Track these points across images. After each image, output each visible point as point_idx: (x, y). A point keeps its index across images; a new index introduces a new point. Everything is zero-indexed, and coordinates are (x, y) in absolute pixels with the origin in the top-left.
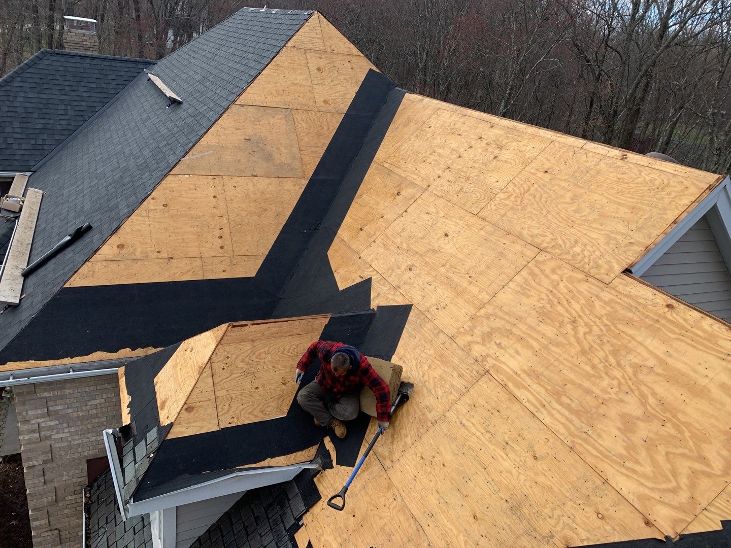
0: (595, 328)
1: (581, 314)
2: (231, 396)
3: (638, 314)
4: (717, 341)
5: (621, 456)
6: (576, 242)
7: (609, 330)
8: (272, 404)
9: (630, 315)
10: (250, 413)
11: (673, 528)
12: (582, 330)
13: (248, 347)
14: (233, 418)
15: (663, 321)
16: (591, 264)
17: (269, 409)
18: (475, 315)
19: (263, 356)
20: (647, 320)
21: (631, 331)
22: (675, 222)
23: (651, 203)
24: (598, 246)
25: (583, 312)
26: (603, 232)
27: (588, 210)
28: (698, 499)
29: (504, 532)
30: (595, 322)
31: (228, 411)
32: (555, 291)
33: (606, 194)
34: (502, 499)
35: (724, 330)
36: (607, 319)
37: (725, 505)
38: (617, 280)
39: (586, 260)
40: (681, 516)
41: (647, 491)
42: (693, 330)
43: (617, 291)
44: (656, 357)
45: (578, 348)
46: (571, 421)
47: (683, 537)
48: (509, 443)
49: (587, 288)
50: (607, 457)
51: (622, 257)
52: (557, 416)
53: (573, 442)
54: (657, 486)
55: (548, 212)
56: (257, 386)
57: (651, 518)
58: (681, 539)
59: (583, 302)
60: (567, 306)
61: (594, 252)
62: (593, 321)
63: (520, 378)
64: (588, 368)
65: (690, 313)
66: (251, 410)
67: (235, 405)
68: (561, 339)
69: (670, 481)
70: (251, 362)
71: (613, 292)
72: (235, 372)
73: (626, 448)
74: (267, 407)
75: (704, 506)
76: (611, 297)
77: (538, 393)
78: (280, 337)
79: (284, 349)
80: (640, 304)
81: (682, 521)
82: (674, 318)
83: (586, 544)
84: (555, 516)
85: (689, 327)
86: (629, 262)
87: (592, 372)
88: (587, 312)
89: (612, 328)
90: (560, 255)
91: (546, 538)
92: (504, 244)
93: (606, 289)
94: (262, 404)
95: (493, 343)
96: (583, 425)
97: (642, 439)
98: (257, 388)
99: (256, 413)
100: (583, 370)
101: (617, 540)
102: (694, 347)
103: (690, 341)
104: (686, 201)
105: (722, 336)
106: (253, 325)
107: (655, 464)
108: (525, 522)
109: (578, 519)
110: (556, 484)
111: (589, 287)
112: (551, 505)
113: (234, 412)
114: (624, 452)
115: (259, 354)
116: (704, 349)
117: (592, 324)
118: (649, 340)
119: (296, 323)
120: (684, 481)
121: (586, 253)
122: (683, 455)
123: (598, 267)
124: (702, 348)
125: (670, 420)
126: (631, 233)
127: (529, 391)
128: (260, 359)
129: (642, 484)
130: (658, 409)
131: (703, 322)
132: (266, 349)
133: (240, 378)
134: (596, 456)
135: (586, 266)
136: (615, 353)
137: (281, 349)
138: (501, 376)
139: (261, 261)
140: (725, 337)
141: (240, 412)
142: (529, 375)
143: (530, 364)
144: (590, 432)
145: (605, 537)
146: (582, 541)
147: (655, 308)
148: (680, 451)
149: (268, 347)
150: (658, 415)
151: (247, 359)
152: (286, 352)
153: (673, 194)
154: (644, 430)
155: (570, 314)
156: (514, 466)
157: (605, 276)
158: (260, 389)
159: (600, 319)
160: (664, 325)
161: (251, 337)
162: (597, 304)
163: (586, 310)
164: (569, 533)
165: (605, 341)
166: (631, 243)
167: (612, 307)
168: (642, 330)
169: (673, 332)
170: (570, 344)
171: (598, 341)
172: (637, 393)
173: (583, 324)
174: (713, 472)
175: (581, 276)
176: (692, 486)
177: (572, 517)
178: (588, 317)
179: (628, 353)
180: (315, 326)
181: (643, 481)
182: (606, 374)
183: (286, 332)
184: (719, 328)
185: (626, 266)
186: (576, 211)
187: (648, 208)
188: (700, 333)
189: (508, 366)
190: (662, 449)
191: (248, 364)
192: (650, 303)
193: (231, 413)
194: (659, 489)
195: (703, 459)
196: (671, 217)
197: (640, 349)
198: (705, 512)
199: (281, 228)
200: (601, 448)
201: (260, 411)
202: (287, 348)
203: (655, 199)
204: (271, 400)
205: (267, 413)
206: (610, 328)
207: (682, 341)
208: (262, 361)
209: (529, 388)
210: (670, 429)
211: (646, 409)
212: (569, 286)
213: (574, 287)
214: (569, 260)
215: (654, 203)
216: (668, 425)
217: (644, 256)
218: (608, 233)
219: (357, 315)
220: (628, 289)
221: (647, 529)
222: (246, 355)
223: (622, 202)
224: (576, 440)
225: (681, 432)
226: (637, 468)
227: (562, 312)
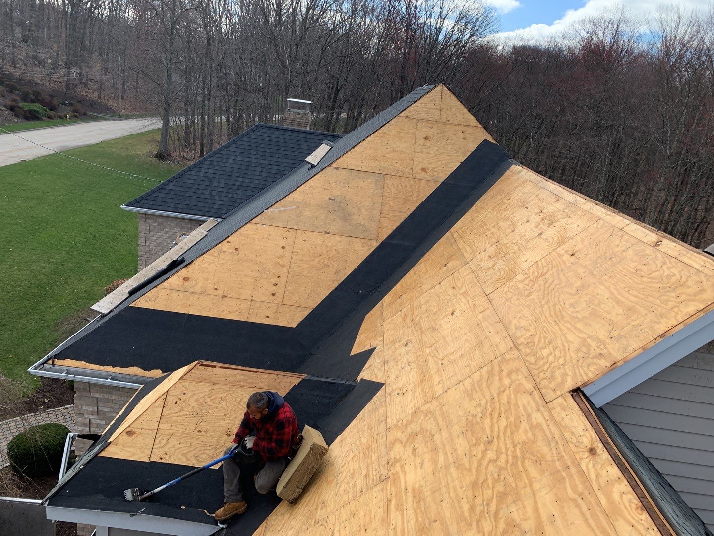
0: (503, 457)
1: (501, 434)
2: (174, 431)
3: (554, 451)
6: (550, 343)
7: (514, 464)
9: (545, 450)
10: (183, 454)
12: (491, 455)
14: (166, 454)
15: (573, 470)
16: (547, 374)
18: (419, 409)
19: (218, 401)
20: (557, 463)
21: (533, 471)
22: (663, 335)
23: (652, 305)
24: (567, 352)
25: (505, 433)
26: (582, 335)
30: (507, 449)
31: (164, 446)
32: (496, 399)
35: (634, 507)
36: (521, 450)
38: (560, 400)
39: (546, 368)
42: (599, 493)
43: (551, 415)
44: (538, 517)
45: (473, 478)
49: (525, 403)
51: (582, 371)
59: (512, 419)
60: (495, 421)
61: (560, 358)
62: (506, 447)
63: (406, 497)
64: (466, 507)
65: (610, 468)
66: (185, 452)
68: (465, 461)
70: (204, 403)
71: (546, 414)
76: (541, 420)
77: (408, 522)
78: (242, 386)
79: (241, 400)
80: (563, 437)
82: (588, 469)
85: (595, 487)
86: (586, 379)
87: (467, 514)
88: (508, 434)
89: (519, 462)
90: (527, 355)
92: (490, 332)
93: (542, 409)
100: (461, 508)
102: (586, 520)
103: (584, 508)
106: (220, 368)
111: (528, 403)
115: (215, 399)
117: (504, 450)
118: (545, 492)
121: (551, 359)
123: (552, 378)
124: (593, 524)
126: (609, 341)
127: (402, 515)
128: (214, 403)
131: (616, 486)
132: (224, 395)
135: (542, 375)
136: (502, 497)
137: (238, 399)
138: (393, 489)
142: (414, 496)
143: (422, 483)
147: (574, 449)
149: (226, 394)
151: (201, 401)
155: (492, 431)
157: (551, 392)
158: (203, 433)
159: (514, 446)
160: (571, 476)
162: (524, 425)
163: (508, 430)
165: (502, 478)
166: (601, 354)
167: (534, 435)
168: (546, 474)
169: (574, 488)
170: (470, 470)
171: (496, 476)
173: (495, 448)
175: (529, 386)
178: (505, 440)
179: (514, 502)
180: (283, 384)
182: (478, 522)
183: (250, 383)
184: (630, 501)
185: (579, 384)
187: (643, 311)
188: (604, 501)
191: (201, 405)
192: (574, 440)
193: (166, 448)
196: (663, 328)
197: (529, 504)
203: (658, 301)
205: (200, 459)
206: (517, 461)
207: (578, 506)
208: (215, 406)
212: (512, 396)
213: (516, 399)
214: (531, 364)
215: (655, 306)
217: (605, 374)
218: (585, 336)
219: (334, 383)
220: (564, 415)
222: (202, 395)
223: (623, 300)
227: (486, 426)
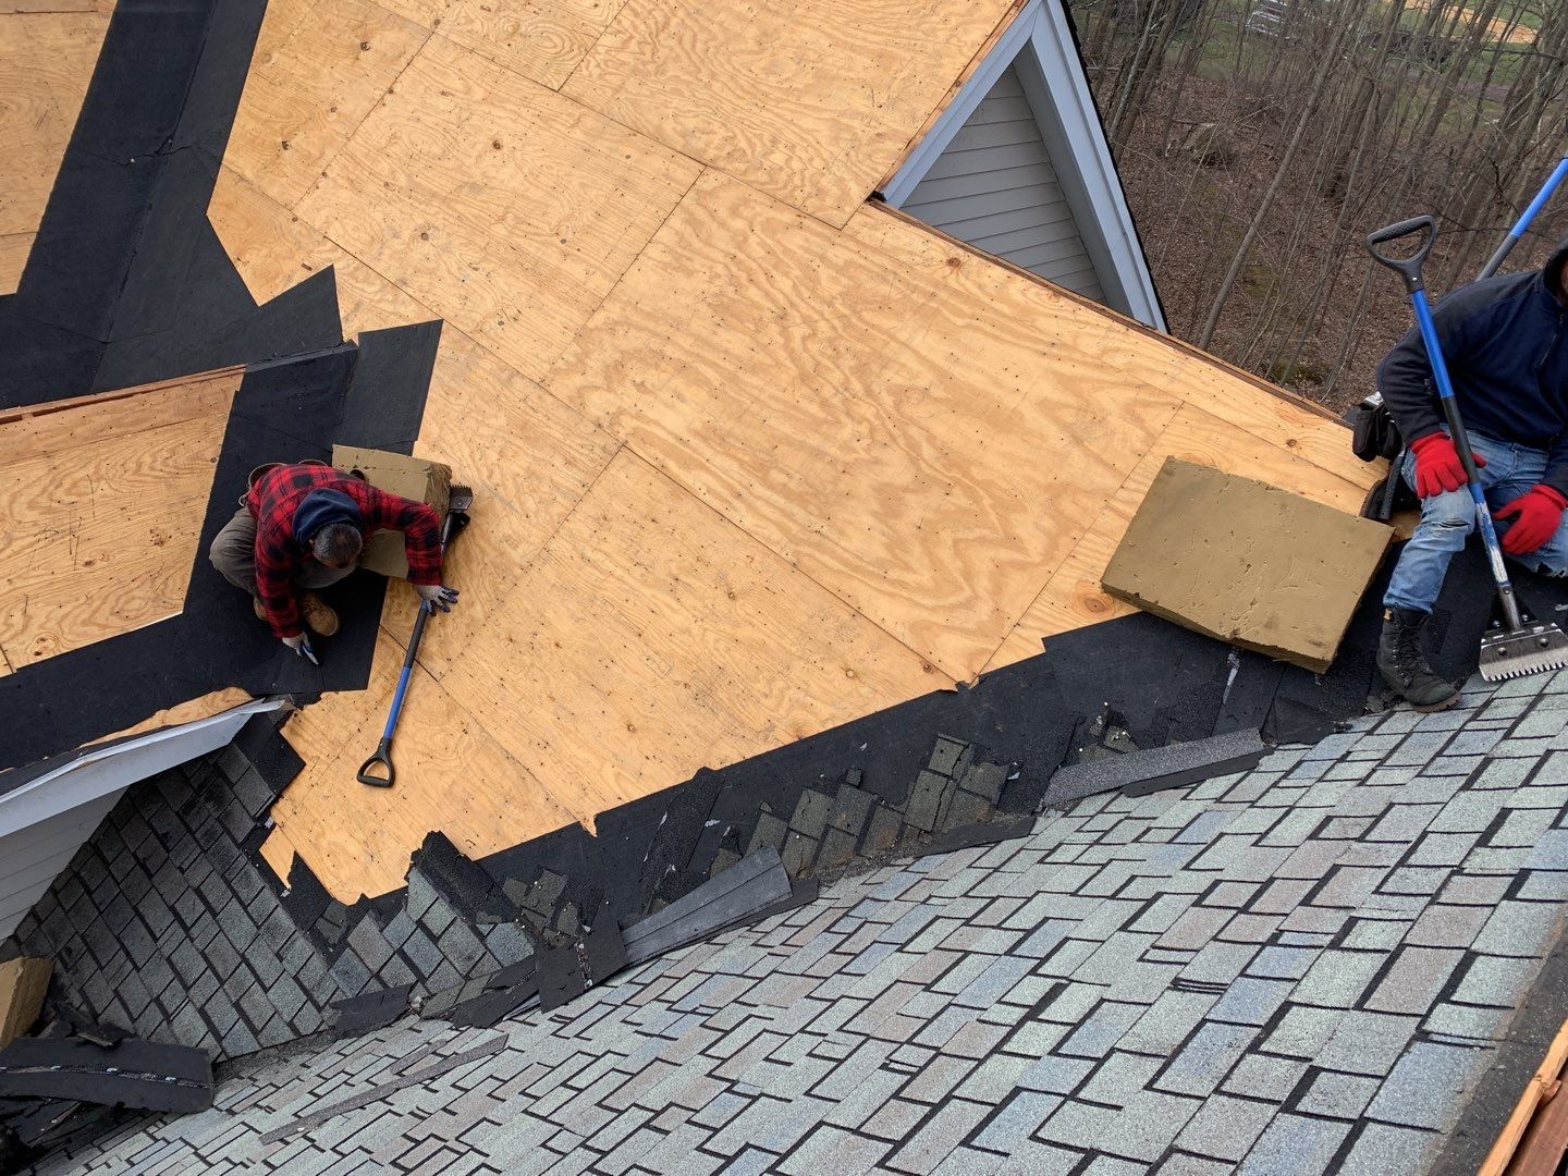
0: (822, 326)
1: (795, 299)
2: (25, 591)
3: (897, 283)
4: (1035, 320)
5: (879, 563)
6: (774, 141)
7: (848, 325)
8: (136, 593)
9: (884, 289)
10: (84, 623)
11: (969, 667)
12: (798, 332)
13: (37, 470)
14: (43, 640)
15: (943, 295)
16: (807, 189)
17: (135, 604)
18: (584, 327)
19: (84, 487)
20: (914, 296)
21: (887, 323)
22: (957, 83)
23: (913, 42)
24: (818, 146)
25: (799, 295)
26: (826, 115)
27: (793, 66)
28: (1007, 610)
29: (687, 741)
30: (821, 314)
31: (25, 627)
32: (741, 256)
33: (825, 27)
34: (677, 683)
35: (1045, 298)
36: (844, 304)
37: (1047, 610)
38: (858, 218)
39: (797, 181)
40: (980, 644)
41: (925, 615)
42: (995, 304)
43: (858, 242)
44: (933, 366)
45: (794, 371)
46: (790, 516)
47: (984, 679)
48: (681, 577)
49: (801, 243)
50: (856, 568)
51: (864, 168)
52: (765, 509)
53: (797, 553)
54: (941, 603)
55: (713, 76)
56: (87, 559)
57: (933, 659)
58: (981, 682)
59: (796, 272)
60: (767, 286)
61: (811, 160)
62: (817, 312)
63: (690, 447)
64: (814, 409)
65: (989, 271)
66: (85, 616)
67: (39, 612)
68: (760, 357)
69: (962, 589)
71: (851, 244)
72: (17, 535)
73: (888, 547)
74: (127, 602)
75: (1014, 620)
76: (848, 255)
77: (726, 472)
78: (119, 436)
79: (139, 465)
80: (901, 264)
81: (982, 652)
82: (962, 285)
83: (829, 726)
84: (775, 692)
85: (987, 300)
86: (879, 177)
87: (822, 415)
88: (806, 294)
89: (854, 320)
90: (745, 173)
91: (762, 735)
92: (628, 157)
93: (838, 240)
94: (112, 599)
95: (628, 383)
96: (812, 518)
97: (914, 525)
98: (88, 564)
99: (102, 621)
100: (805, 413)
101: (880, 708)
102: (996, 338)
103: (988, 328)
104: (977, 34)
105: (1041, 309)
106: (36, 414)
107: (936, 565)
108: (722, 716)
109: (814, 689)
110: (772, 635)
111: (807, 240)
112: (766, 674)
113: (41, 627)
114: (884, 554)
115: (75, 485)
116: (1013, 340)
117: (816, 317)
118: (920, 337)
119: (157, 397)
120: (983, 584)
121: (796, 165)
122: (982, 540)
123: (820, 193)
124: (1009, 338)
125: (958, 482)
126: (879, 113)
127: (708, 470)
128: (79, 495)
129: (918, 605)
130: (937, 466)
131: (1011, 286)
132: (91, 470)
133: (37, 546)
134: (838, 572)
135: (797, 193)
136: (861, 370)
137: (131, 465)
138: (652, 451)
139: (24, 252)
140: (1046, 311)
141: (59, 624)
142: (705, 439)
143: (706, 418)
144: (824, 531)
145: (861, 708)
146: (823, 723)
147: (926, 271)
148: (978, 532)
149: (93, 465)
150: (939, 476)
152: (145, 470)
153: (954, 21)
154: (916, 508)
155: (774, 301)
156: (693, 620)
157: (835, 212)
158: (99, 564)
159: (830, 305)
160: (944, 303)
161: (40, 447)
162: (824, 273)
163: (803, 289)
164: (800, 715)
165: (842, 349)
166: (879, 135)
167: (850, 278)
168: (907, 317)
169: (959, 313)
170: (779, 364)
171: (830, 352)
172: (901, 442)
173: (798, 321)
174: (1029, 559)
175: (787, 217)
176: (997, 590)
177: (804, 686)
178: (808, 304)
179: (884, 367)
180: (210, 400)
181: (918, 598)
182: (848, 414)
183: (133, 424)
184: (1037, 294)
185: (873, 187)
186: (768, 71)
187: (907, 55)
188: (1006, 309)
189: (664, 428)
190: (946, 536)
192: (918, 259)
193: (34, 629)
194: (944, 607)
195: (1013, 541)
196: (950, 72)
197: (906, 358)
198: (1018, 630)
199: (60, 155)
200: (847, 555)
201: (111, 614)
202: (147, 459)
203: (919, 33)
204: (133, 585)
205: (132, 615)
206: (849, 320)
207: (977, 329)
208: (85, 499)
209: (708, 465)
210: (959, 499)
211: (919, 469)
212: (769, 241)
213: (779, 242)
214: (763, 184)
215: (919, 43)
216: (957, 491)
217: (904, 161)
218: (834, 115)
219: (313, 361)
220: (879, 235)
221: (929, 677)
222: (36, 490)
223: (858, 43)
224: (805, 549)
225: (976, 500)
226: (908, 577)
227: (757, 299)
